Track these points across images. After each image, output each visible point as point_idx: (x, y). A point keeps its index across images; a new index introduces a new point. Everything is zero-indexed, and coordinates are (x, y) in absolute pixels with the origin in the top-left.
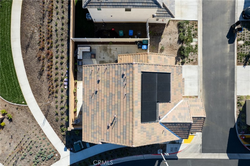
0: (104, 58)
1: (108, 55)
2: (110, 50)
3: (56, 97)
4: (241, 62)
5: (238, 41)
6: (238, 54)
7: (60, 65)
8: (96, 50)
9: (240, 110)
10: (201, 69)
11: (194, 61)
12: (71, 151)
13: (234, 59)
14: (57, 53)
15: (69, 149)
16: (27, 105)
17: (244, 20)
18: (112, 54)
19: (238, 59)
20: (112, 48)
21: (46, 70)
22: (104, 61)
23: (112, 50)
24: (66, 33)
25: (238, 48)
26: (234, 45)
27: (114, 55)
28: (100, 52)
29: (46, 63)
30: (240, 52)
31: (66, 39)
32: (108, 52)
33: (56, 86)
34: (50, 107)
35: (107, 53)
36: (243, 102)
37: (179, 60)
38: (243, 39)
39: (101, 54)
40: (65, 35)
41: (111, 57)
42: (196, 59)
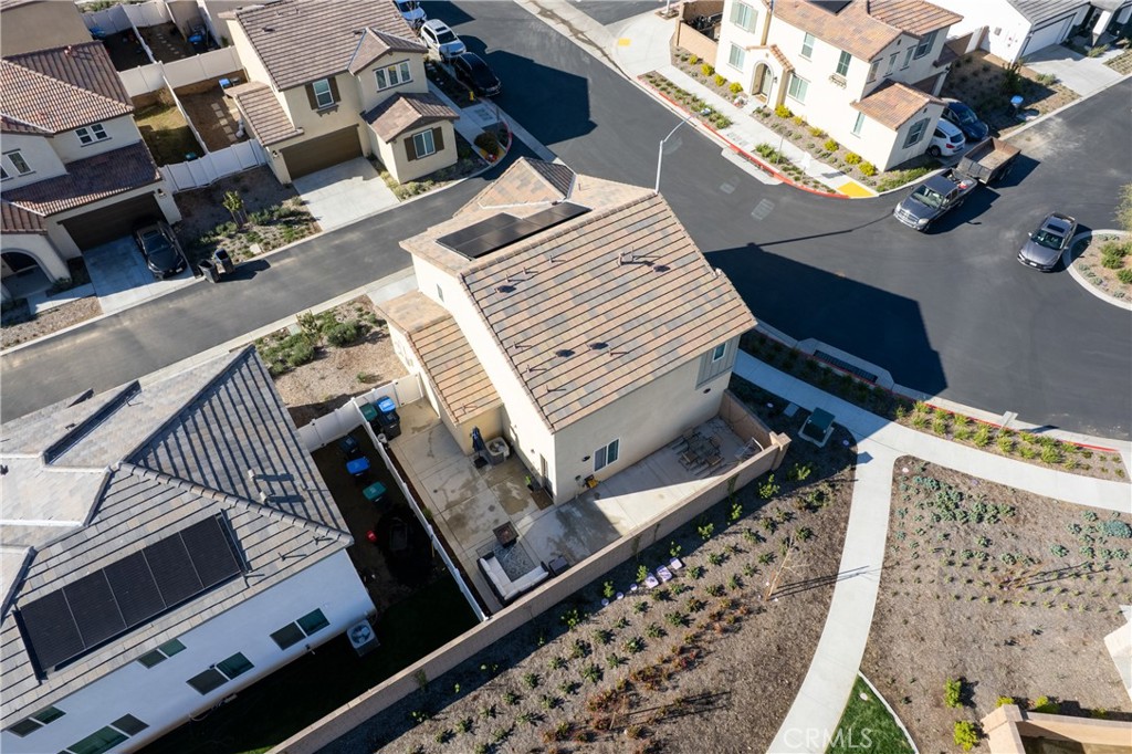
0: (492, 508)
1: (473, 501)
2: (449, 506)
3: (738, 582)
4: (308, 229)
5: (253, 255)
6: (290, 242)
7: (618, 639)
8: (477, 547)
9: (433, 184)
10: (373, 284)
11: (358, 305)
12: (853, 443)
13: (309, 241)
14: (579, 685)
15: (852, 449)
16: (861, 675)
17: (189, 268)
18: (462, 494)
19: (303, 237)
20: (441, 505)
21: (674, 688)
22: (500, 502)
23: (450, 500)
24: (475, 698)
25: (274, 247)
26: (267, 257)
27: (463, 486)
28: (475, 531)
29: (649, 706)
30: (282, 240)
31: (503, 682)
32: (462, 507)
33: (703, 608)
34: (790, 585)
35: (467, 508)
36: (411, 187)
37: (376, 333)
38: (244, 250)
39: (484, 524)
40: (489, 696)
41: (475, 490)
42: (350, 304)
